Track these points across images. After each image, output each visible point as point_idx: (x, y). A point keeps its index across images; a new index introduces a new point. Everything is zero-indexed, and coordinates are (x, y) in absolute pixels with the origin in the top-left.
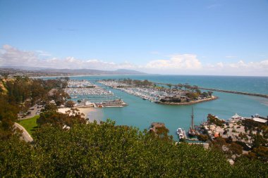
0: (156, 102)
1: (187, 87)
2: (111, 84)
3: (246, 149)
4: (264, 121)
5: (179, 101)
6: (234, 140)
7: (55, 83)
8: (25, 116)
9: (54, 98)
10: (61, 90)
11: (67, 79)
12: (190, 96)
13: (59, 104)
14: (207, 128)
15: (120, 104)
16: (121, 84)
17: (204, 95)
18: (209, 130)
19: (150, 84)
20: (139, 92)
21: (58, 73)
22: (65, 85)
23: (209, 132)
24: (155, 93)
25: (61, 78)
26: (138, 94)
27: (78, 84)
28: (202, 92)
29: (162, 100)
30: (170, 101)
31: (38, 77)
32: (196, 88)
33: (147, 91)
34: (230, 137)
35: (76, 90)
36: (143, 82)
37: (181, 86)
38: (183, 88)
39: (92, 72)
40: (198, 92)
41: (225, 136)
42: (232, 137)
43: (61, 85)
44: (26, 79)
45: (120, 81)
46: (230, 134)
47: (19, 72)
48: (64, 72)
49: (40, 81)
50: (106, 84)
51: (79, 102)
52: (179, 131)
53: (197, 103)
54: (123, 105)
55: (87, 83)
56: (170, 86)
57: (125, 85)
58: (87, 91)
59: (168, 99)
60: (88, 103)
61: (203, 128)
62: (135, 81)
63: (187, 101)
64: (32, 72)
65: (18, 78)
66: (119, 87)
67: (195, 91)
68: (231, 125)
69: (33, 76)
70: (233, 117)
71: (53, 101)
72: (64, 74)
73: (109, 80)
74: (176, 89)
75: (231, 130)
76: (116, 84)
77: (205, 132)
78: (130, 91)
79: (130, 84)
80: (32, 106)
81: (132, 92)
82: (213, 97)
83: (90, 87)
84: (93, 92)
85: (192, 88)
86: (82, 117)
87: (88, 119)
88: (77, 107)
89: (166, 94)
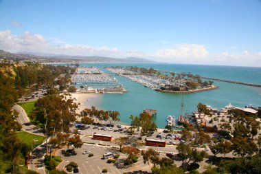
0: (156, 90)
1: (190, 76)
2: (117, 71)
3: (229, 138)
4: (254, 112)
5: (179, 90)
6: (219, 129)
7: (64, 70)
8: (28, 99)
9: (58, 83)
10: (68, 76)
11: (77, 65)
12: (190, 85)
13: (62, 88)
14: (197, 116)
15: (121, 90)
16: (129, 72)
17: (205, 84)
18: (199, 118)
19: (155, 72)
20: (143, 80)
21: (70, 60)
22: (73, 72)
23: (199, 120)
24: (157, 81)
25: (72, 65)
26: (141, 81)
27: (87, 70)
28: (203, 81)
29: (162, 88)
30: (170, 89)
31: (48, 64)
32: (197, 77)
33: (150, 79)
34: (215, 126)
35: (83, 76)
36: (148, 71)
37: (184, 75)
38: (186, 77)
39: (103, 59)
40: (200, 82)
41: (211, 125)
42: (217, 126)
43: (70, 72)
44: (37, 65)
45: (127, 68)
46: (215, 123)
47: (34, 58)
48: (76, 58)
49: (50, 67)
50: (114, 71)
51: (82, 87)
52: (170, 118)
53: (196, 92)
54: (124, 92)
55: (95, 70)
56: (173, 74)
57: (131, 72)
58: (93, 78)
60: (89, 89)
61: (194, 116)
62: (141, 69)
63: (187, 89)
65: (29, 63)
66: (125, 74)
67: (196, 80)
68: (222, 114)
69: (47, 61)
70: (227, 107)
71: (58, 86)
72: (76, 60)
73: (117, 67)
74: (179, 78)
75: (220, 119)
76: (122, 71)
77: (195, 120)
78: (134, 78)
79: (136, 71)
80: (37, 90)
81: (136, 79)
82: (213, 86)
83: (97, 74)
84: (98, 78)
85: (195, 77)
86: (74, 101)
87: (79, 104)
88: (79, 92)
89: (168, 82)
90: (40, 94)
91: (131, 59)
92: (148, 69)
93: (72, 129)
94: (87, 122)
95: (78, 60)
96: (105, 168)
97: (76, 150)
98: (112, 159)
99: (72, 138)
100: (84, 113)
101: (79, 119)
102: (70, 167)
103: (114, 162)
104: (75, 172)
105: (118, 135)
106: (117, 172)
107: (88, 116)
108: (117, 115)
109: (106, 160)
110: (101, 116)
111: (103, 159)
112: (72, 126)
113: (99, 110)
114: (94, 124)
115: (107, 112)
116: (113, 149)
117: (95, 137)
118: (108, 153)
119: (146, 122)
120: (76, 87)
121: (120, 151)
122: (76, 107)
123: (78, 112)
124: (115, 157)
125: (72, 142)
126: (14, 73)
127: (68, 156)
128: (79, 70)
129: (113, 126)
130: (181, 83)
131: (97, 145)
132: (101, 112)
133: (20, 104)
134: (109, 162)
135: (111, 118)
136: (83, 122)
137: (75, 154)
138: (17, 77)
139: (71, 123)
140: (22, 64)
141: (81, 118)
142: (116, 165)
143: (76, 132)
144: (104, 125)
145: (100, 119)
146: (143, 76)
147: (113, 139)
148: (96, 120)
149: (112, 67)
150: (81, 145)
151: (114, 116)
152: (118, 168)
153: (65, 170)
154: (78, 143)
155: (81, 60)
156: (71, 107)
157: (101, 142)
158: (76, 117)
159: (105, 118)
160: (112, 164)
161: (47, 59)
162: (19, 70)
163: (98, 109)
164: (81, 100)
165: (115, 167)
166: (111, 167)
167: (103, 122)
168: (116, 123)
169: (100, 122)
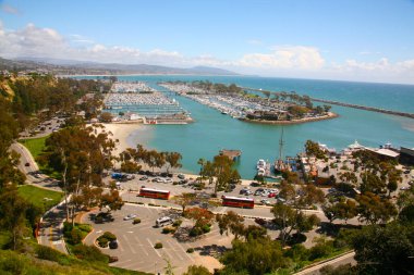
0: (240, 119)
1: (294, 97)
2: (178, 88)
3: (353, 195)
4: (394, 154)
5: (275, 119)
6: (338, 181)
7: (92, 86)
8: (34, 134)
9: (83, 107)
10: (99, 96)
11: (114, 79)
12: (294, 112)
13: (89, 116)
14: (304, 162)
15: (183, 119)
16: (196, 90)
17: (318, 111)
18: (308, 164)
19: (238, 90)
20: (219, 103)
21: (102, 71)
22: (107, 89)
23: (307, 167)
24: (242, 104)
25: (105, 78)
26: (216, 105)
27: (129, 87)
28: (315, 105)
29: (250, 116)
30: (261, 118)
31: (66, 76)
32: (306, 100)
33: (231, 101)
34: (332, 177)
35: (123, 97)
36: (228, 89)
37: (284, 96)
38: (288, 99)
39: (155, 68)
40: (309, 106)
41: (325, 175)
42: (336, 177)
43: (101, 90)
44: (47, 78)
45: (194, 84)
46: (332, 172)
47: (42, 67)
48: (112, 68)
49: (70, 82)
50: (172, 88)
51: (121, 114)
52: (261, 164)
53: (303, 122)
54: (189, 122)
55: (142, 86)
56: (268, 94)
57: (200, 91)
58: (140, 99)
59: (259, 115)
60: (133, 117)
61: (300, 161)
62: (216, 85)
63: (288, 118)
64: (62, 67)
65: (35, 76)
66: (190, 93)
67: (304, 104)
68: (343, 159)
69: (64, 72)
70: (351, 146)
71: (83, 113)
72: (111, 71)
73: (178, 82)
74: (276, 100)
75: (340, 165)
76: (186, 88)
77: (300, 167)
78: (204, 100)
79: (208, 89)
80: (49, 119)
81: (207, 102)
82: (330, 114)
83: (145, 92)
84: (148, 100)
85: (301, 99)
86: (109, 137)
87: (118, 141)
88: (118, 122)
89: (259, 107)
90: (55, 125)
91: (200, 69)
92: (228, 85)
93: (106, 181)
94: (129, 169)
95: (115, 71)
96: (158, 241)
97: (113, 213)
98: (170, 227)
99: (107, 195)
100: (126, 156)
101: (118, 165)
102: (104, 240)
103: (174, 232)
104: (111, 248)
105: (180, 190)
106: (178, 248)
107: (132, 160)
108: (177, 158)
109: (161, 229)
110: (153, 160)
111: (156, 227)
112: (106, 175)
113: (149, 150)
114: (142, 173)
115: (162, 154)
116: (172, 212)
117: (144, 194)
118: (165, 219)
119: (223, 169)
120: (113, 113)
121: (183, 215)
122: (112, 145)
123: (116, 153)
124: (175, 225)
125: (106, 201)
126: (10, 92)
127: (101, 222)
128: (117, 86)
129: (171, 176)
130: (280, 108)
131: (147, 206)
132: (153, 153)
133: (23, 142)
134: (166, 232)
135: (168, 164)
136: (123, 170)
137: (112, 220)
138: (15, 99)
139: (105, 171)
140: (23, 77)
141: (120, 163)
142: (177, 236)
143: (113, 186)
144: (157, 174)
145: (151, 164)
146: (220, 97)
147: (171, 196)
148: (145, 167)
149: (171, 83)
150: (121, 205)
151: (174, 160)
152: (180, 241)
153: (96, 244)
154: (116, 203)
155: (120, 71)
156: (105, 146)
157: (153, 201)
158: (113, 162)
159: (159, 164)
160: (170, 235)
161: (64, 69)
162: (18, 87)
163: (148, 148)
164: (120, 134)
165: (175, 240)
166: (169, 239)
167: (156, 170)
168: (175, 171)
169: (151, 170)
